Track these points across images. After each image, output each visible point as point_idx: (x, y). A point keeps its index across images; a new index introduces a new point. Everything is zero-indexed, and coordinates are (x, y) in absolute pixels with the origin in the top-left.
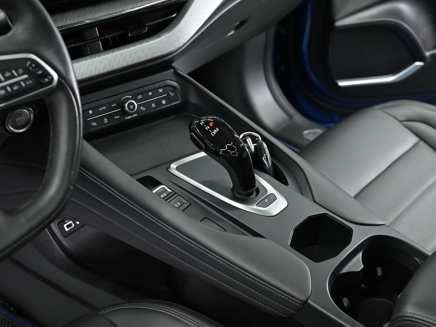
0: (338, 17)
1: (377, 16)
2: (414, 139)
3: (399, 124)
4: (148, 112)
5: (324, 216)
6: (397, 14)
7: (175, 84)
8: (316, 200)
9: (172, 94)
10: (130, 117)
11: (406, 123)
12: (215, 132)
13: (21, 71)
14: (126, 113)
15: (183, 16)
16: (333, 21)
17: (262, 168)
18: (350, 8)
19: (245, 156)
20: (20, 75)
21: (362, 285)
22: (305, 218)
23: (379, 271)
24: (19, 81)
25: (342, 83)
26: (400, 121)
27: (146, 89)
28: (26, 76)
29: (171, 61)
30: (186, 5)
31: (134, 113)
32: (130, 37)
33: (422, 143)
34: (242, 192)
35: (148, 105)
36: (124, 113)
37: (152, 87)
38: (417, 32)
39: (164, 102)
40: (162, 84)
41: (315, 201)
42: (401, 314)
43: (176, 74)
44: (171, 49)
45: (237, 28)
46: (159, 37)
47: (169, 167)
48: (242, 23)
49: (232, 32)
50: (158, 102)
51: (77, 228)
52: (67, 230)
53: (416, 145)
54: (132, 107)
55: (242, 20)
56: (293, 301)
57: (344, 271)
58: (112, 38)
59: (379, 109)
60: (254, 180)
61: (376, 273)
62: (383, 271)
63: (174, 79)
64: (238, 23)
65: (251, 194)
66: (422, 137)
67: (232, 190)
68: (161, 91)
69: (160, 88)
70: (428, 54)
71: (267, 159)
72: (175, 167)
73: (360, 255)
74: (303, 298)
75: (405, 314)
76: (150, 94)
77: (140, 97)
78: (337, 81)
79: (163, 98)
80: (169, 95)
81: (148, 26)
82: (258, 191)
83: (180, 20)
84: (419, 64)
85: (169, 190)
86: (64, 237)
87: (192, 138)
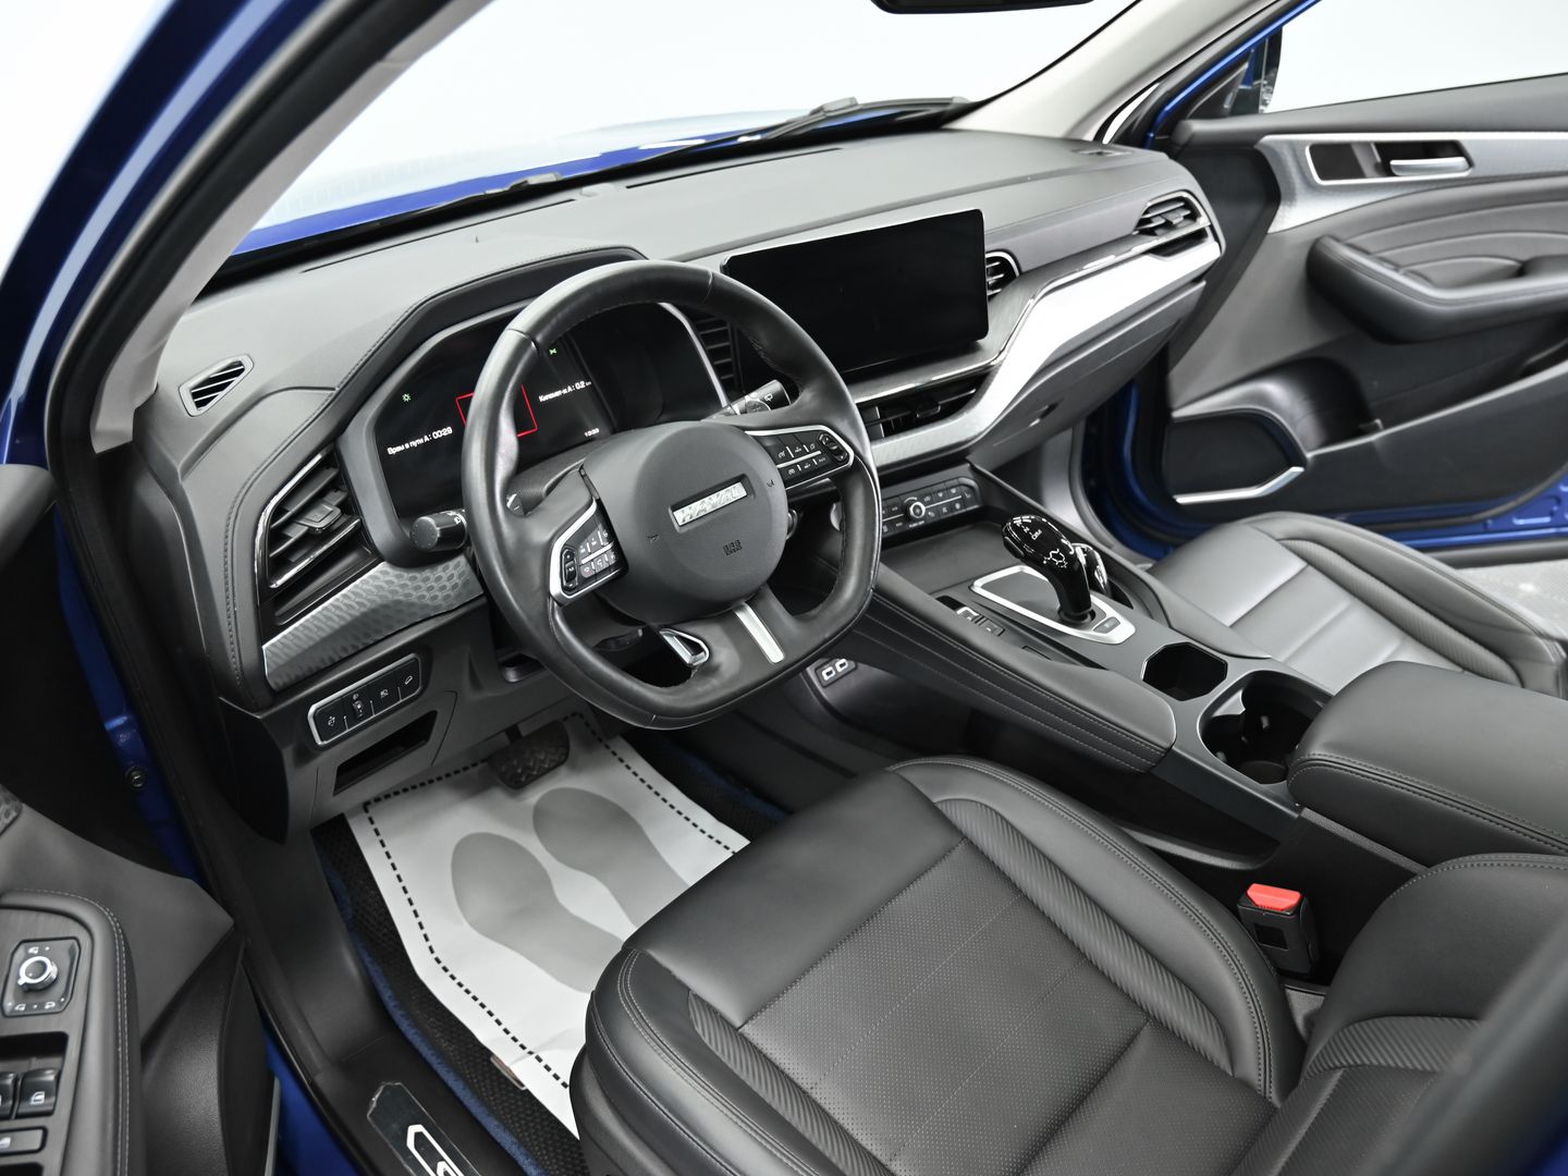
0: (1175, 405)
1: (1234, 402)
2: (1299, 564)
3: (1277, 544)
4: (938, 519)
5: (1186, 645)
6: (1263, 398)
7: (972, 483)
8: (1174, 626)
9: (968, 496)
10: (915, 525)
11: (1285, 542)
12: (1037, 534)
13: (813, 446)
14: (911, 520)
15: (984, 393)
16: (1171, 410)
17: (1096, 587)
18: (1193, 392)
19: (1076, 567)
20: (811, 452)
21: (1243, 739)
22: (1160, 647)
23: (1265, 722)
24: (796, 464)
25: (1182, 500)
26: (1278, 540)
27: (936, 488)
28: (819, 452)
29: (967, 452)
30: (988, 378)
31: (921, 520)
32: (918, 419)
33: (1311, 569)
34: (1072, 613)
35: (937, 510)
36: (908, 518)
37: (942, 486)
38: (1293, 425)
39: (958, 506)
40: (955, 482)
41: (1171, 627)
42: (1307, 757)
43: (973, 469)
44: (971, 434)
45: (1043, 415)
46: (955, 419)
47: (972, 585)
48: (1052, 408)
49: (1037, 421)
50: (951, 506)
51: (839, 676)
52: (826, 678)
53: (1302, 571)
54: (918, 511)
55: (1051, 402)
56: (1152, 748)
57: (1219, 713)
58: (894, 420)
59: (1245, 524)
60: (1088, 603)
61: (1260, 724)
62: (1270, 721)
63: (970, 475)
64: (1046, 407)
65: (1084, 617)
66: (1310, 561)
67: (1059, 612)
68: (954, 491)
69: (952, 487)
70: (1309, 455)
71: (1102, 575)
72: (981, 584)
73: (1240, 694)
74: (1166, 745)
75: (1312, 757)
76: (941, 495)
77: (927, 499)
78: (1175, 497)
79: (956, 501)
80: (963, 496)
81: (942, 405)
82: (1093, 614)
83: (981, 397)
84: (1296, 470)
85: (975, 614)
86: (824, 687)
87: (1007, 545)
